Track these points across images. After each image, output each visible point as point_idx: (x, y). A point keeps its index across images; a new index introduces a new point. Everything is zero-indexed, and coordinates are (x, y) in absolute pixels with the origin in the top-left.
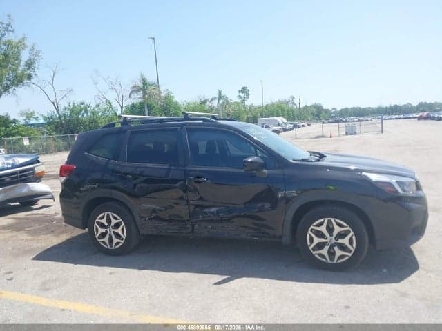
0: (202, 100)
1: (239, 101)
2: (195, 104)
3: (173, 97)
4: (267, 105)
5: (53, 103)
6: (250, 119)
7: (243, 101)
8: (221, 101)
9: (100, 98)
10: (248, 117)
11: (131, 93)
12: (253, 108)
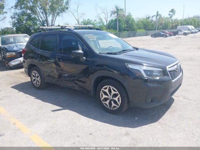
0: (147, 17)
1: (169, 17)
2: (143, 19)
3: (132, 16)
4: (185, 19)
5: (77, 20)
6: (174, 27)
7: (171, 17)
8: (158, 17)
9: (98, 17)
10: (172, 26)
11: (111, 14)
12: (176, 21)
